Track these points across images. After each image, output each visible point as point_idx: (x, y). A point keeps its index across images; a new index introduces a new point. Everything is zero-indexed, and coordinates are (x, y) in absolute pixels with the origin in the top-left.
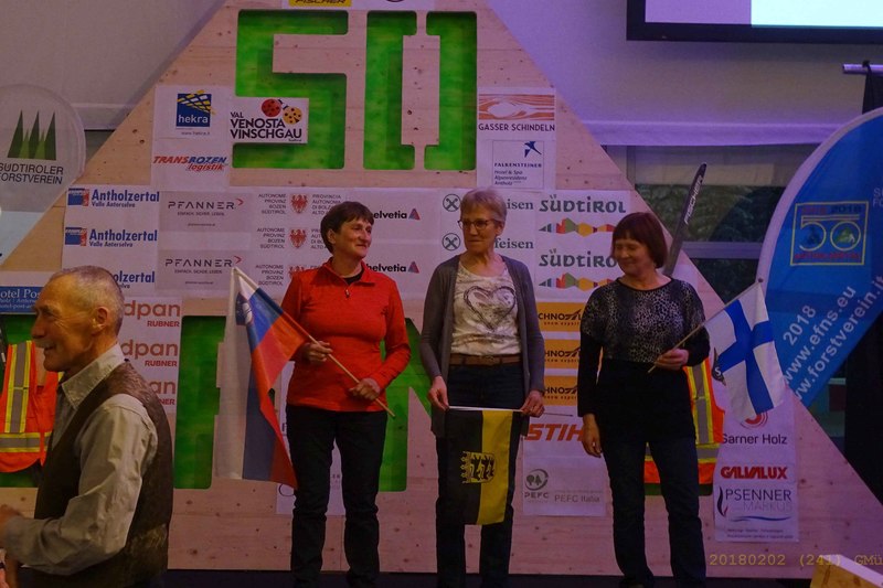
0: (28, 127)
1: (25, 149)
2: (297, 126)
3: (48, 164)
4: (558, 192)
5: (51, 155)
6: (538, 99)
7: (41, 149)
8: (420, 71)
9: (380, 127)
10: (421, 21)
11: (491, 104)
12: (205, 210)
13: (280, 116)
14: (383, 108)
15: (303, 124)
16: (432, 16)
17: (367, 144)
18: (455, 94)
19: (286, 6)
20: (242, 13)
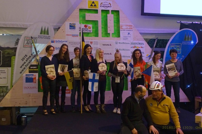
0: (43, 29)
1: (43, 33)
2: (90, 29)
4: (133, 41)
5: (48, 34)
6: (130, 26)
7: (46, 33)
8: (110, 20)
9: (103, 29)
10: (110, 12)
11: (122, 26)
12: (75, 44)
13: (87, 28)
14: (104, 26)
15: (91, 29)
16: (112, 11)
17: (102, 33)
18: (116, 24)
19: (87, 8)
20: (80, 9)
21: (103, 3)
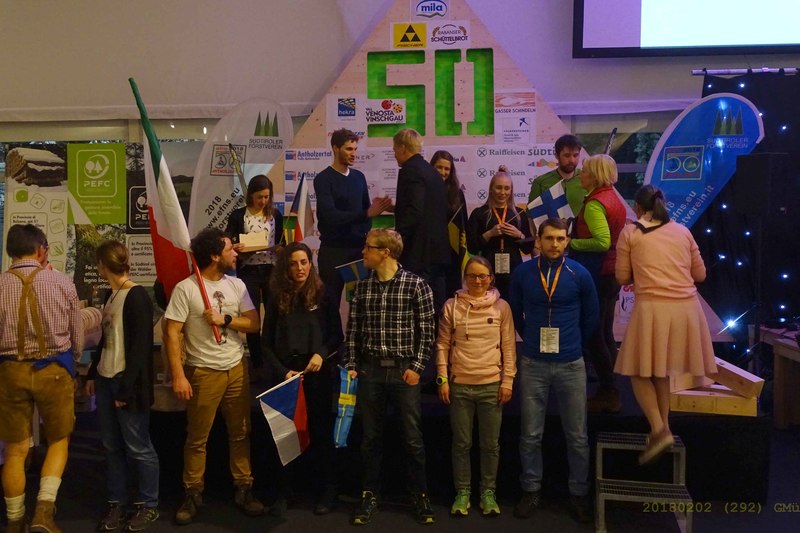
0: (263, 120)
1: (263, 131)
2: (400, 114)
3: (275, 138)
4: (538, 145)
5: (276, 134)
6: (527, 95)
7: (271, 131)
8: (464, 82)
9: (443, 112)
10: (464, 54)
11: (502, 98)
13: (391, 109)
14: (444, 102)
15: (403, 113)
16: (469, 51)
17: (437, 122)
18: (482, 92)
19: (392, 49)
20: (369, 54)
21: (441, 30)
